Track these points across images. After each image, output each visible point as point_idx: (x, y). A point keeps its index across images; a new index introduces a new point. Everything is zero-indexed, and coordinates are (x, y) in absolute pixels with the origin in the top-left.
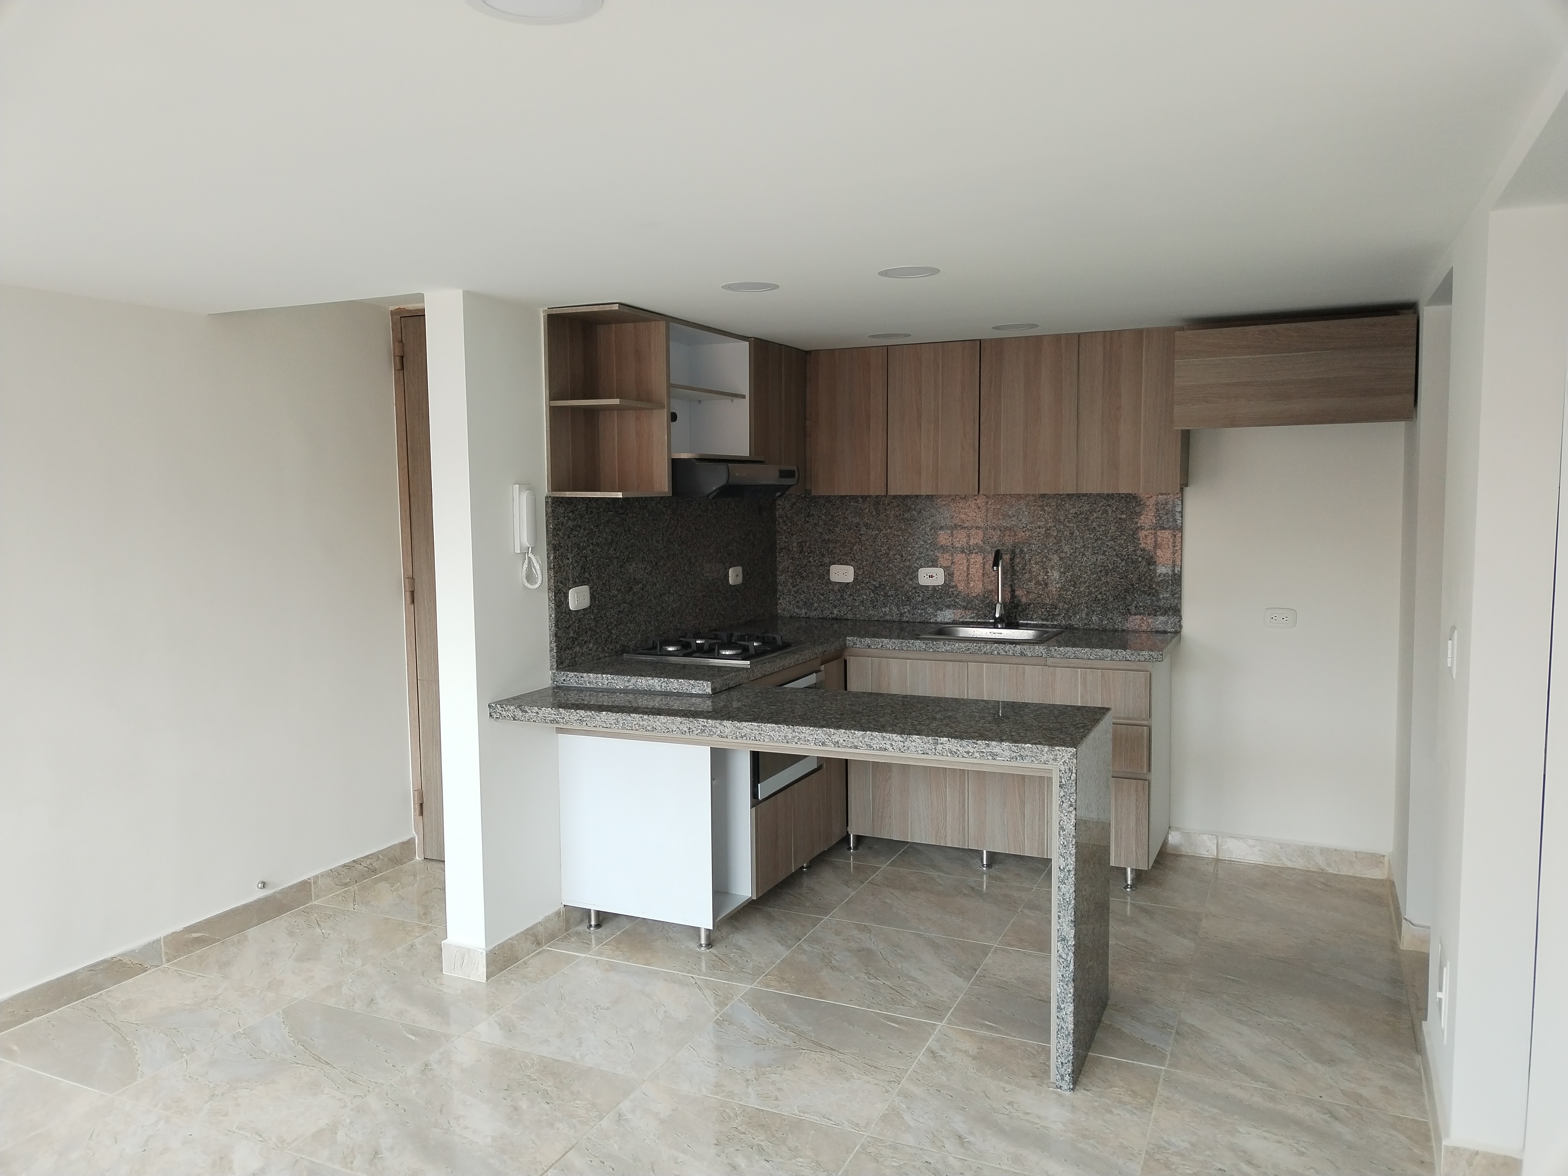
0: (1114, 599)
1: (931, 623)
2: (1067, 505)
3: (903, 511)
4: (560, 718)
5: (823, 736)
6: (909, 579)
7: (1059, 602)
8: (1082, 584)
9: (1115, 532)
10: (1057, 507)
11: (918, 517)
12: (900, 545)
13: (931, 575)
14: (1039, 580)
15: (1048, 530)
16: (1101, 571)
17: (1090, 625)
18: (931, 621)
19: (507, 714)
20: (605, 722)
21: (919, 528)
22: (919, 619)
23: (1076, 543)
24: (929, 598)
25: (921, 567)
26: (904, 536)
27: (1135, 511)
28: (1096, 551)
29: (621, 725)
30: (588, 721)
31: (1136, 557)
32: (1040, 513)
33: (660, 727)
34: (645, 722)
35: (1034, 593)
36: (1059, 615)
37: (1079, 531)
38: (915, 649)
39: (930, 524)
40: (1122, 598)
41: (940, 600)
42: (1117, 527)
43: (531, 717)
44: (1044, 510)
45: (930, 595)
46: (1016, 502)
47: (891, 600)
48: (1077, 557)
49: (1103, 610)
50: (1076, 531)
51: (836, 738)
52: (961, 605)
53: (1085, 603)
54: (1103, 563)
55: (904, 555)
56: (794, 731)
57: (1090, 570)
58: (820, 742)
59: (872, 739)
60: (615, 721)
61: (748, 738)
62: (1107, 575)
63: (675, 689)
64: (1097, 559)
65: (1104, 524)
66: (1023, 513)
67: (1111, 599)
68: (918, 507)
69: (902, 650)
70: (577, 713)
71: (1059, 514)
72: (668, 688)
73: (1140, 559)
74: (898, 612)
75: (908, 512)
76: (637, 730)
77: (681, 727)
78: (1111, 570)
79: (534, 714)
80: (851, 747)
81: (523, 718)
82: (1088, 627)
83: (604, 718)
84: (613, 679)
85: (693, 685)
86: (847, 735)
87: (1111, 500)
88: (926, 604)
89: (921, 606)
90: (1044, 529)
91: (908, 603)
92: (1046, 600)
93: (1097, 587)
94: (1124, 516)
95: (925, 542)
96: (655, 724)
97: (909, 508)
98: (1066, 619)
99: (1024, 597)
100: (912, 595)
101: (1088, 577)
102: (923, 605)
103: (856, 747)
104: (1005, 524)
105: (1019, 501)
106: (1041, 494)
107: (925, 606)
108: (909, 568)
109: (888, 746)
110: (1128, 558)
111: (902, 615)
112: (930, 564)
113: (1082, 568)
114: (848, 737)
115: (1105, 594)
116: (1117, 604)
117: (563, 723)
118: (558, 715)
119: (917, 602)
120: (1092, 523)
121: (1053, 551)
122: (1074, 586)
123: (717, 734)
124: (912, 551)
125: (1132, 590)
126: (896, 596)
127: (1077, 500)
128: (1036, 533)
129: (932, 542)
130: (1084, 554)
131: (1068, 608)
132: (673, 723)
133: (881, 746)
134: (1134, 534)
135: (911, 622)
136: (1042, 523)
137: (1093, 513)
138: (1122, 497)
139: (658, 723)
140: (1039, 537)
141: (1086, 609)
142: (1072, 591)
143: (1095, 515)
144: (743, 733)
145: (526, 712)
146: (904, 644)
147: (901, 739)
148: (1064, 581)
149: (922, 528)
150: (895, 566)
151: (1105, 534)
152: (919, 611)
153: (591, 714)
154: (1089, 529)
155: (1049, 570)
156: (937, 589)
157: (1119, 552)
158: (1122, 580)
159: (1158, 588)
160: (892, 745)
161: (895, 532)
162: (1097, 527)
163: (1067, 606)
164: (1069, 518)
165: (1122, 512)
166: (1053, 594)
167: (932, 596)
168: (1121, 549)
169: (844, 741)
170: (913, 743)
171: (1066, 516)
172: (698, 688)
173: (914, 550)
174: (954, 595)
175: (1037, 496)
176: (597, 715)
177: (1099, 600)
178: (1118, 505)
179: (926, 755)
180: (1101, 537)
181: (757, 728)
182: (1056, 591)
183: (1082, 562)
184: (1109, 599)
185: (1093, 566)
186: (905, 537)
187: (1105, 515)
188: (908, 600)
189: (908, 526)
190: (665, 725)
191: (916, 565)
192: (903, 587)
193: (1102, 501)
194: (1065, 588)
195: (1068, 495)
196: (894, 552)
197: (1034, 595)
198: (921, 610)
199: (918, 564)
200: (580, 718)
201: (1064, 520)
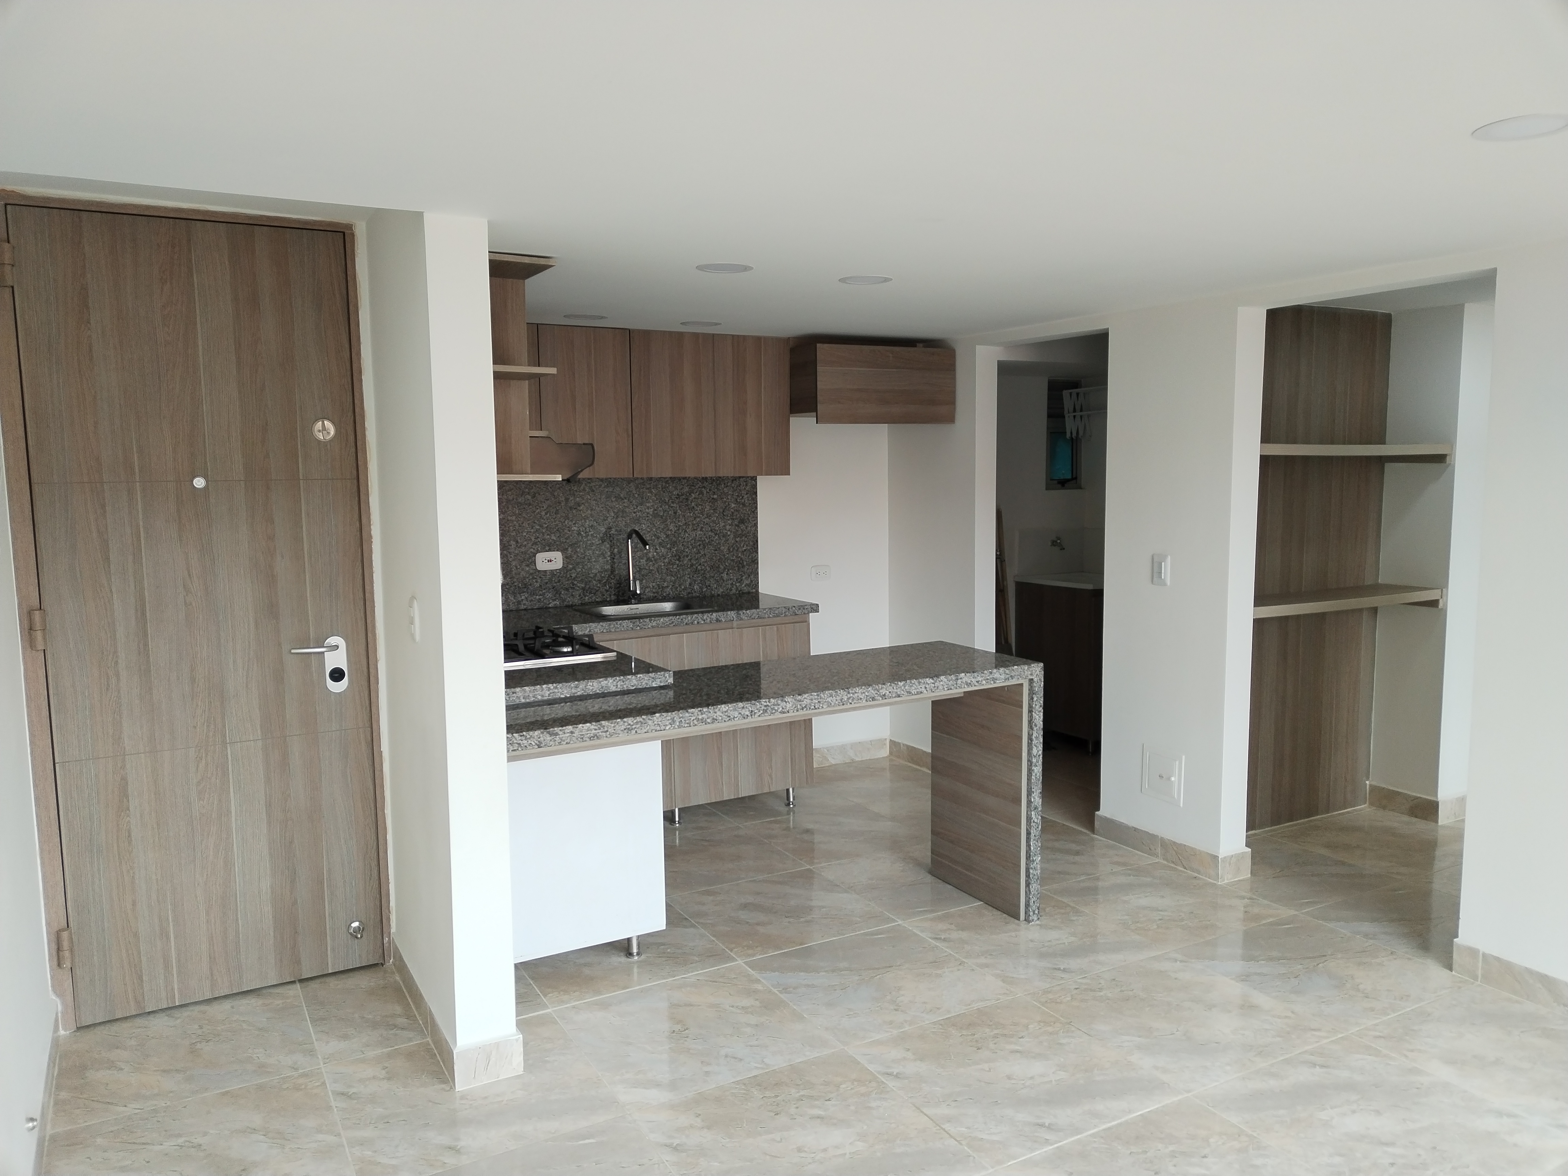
0: (711, 569)
1: (550, 608)
2: (671, 487)
3: (516, 495)
4: (602, 732)
5: (873, 692)
6: (525, 566)
7: (667, 575)
8: (685, 558)
9: (710, 510)
10: (662, 489)
11: (533, 501)
12: (514, 530)
13: (549, 559)
14: (649, 557)
15: (655, 510)
16: (699, 545)
17: (692, 593)
18: (550, 606)
19: (530, 742)
20: (658, 724)
21: (534, 512)
22: (537, 605)
23: (679, 521)
24: (547, 583)
25: (538, 552)
26: (518, 521)
27: (724, 492)
28: (695, 528)
29: (678, 724)
30: (638, 728)
31: (726, 531)
32: (649, 495)
33: (721, 716)
34: (704, 715)
35: (645, 569)
36: (668, 587)
37: (681, 510)
38: (623, 630)
39: (545, 508)
40: (717, 567)
41: (558, 584)
42: (711, 506)
43: (563, 739)
44: (651, 492)
45: (548, 580)
46: (627, 485)
47: (506, 588)
48: (680, 533)
49: (702, 579)
50: (679, 511)
51: (883, 692)
52: (579, 587)
53: (688, 574)
54: (701, 538)
55: (519, 540)
56: (849, 693)
57: (691, 545)
58: (870, 698)
59: (911, 686)
60: (670, 721)
61: (809, 709)
62: (705, 548)
63: (633, 686)
64: (696, 535)
65: (700, 504)
66: (634, 495)
67: (708, 569)
68: (532, 490)
69: (610, 631)
70: (624, 722)
71: (665, 496)
72: (625, 686)
73: (729, 533)
74: (514, 601)
75: (522, 496)
76: (696, 725)
77: (743, 712)
78: (707, 544)
79: (568, 735)
80: (895, 697)
81: (551, 743)
82: (691, 595)
83: (657, 720)
84: (556, 688)
85: (653, 678)
86: (892, 687)
87: (705, 482)
88: (544, 589)
89: (539, 592)
90: (652, 510)
91: (525, 590)
92: (656, 575)
93: (697, 559)
94: (715, 496)
95: (541, 526)
96: (715, 714)
97: (523, 492)
98: (674, 590)
99: (637, 573)
100: (529, 582)
101: (689, 551)
102: (541, 591)
103: (899, 696)
104: (617, 506)
105: (629, 483)
106: (648, 478)
107: (544, 591)
108: (525, 553)
109: (923, 689)
110: (720, 532)
111: (519, 603)
112: (547, 548)
113: (684, 543)
114: (893, 688)
115: (703, 565)
116: (713, 573)
117: (607, 737)
118: (600, 729)
119: (535, 588)
120: (691, 503)
121: (661, 529)
122: (678, 560)
123: (779, 711)
124: (527, 536)
125: (724, 559)
126: (512, 584)
127: (678, 483)
128: (645, 513)
129: (548, 526)
130: (686, 531)
131: (675, 580)
132: (735, 710)
133: (918, 690)
134: (723, 511)
135: (530, 609)
136: (650, 504)
137: (692, 494)
138: (714, 480)
139: (719, 713)
140: (648, 517)
141: (689, 579)
142: (678, 565)
143: (693, 496)
144: (804, 704)
145: (557, 734)
146: (612, 626)
147: (933, 681)
148: (671, 556)
149: (537, 512)
150: (509, 553)
151: (702, 512)
152: (538, 597)
153: (641, 720)
154: (689, 509)
155: (657, 547)
156: (555, 573)
157: (713, 528)
158: (716, 552)
159: (742, 557)
160: (926, 688)
161: (509, 517)
162: (695, 507)
163: (674, 579)
164: (672, 499)
165: (714, 492)
166: (662, 569)
167: (550, 580)
168: (715, 525)
169: (890, 692)
170: (941, 683)
171: (670, 497)
172: (659, 680)
173: (529, 535)
174: (573, 578)
175: (645, 479)
176: (649, 719)
177: (699, 571)
178: (711, 487)
179: (950, 690)
180: (698, 515)
181: (816, 697)
182: (664, 565)
183: (684, 539)
184: (706, 569)
185: (693, 541)
186: (520, 522)
187: (701, 496)
188: (525, 587)
189: (522, 510)
190: (726, 714)
191: (532, 550)
192: (519, 574)
193: (698, 483)
194: (671, 563)
195: (671, 478)
196: (508, 538)
197: (646, 571)
198: (539, 596)
199: (534, 549)
200: (628, 727)
201: (669, 500)
